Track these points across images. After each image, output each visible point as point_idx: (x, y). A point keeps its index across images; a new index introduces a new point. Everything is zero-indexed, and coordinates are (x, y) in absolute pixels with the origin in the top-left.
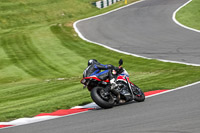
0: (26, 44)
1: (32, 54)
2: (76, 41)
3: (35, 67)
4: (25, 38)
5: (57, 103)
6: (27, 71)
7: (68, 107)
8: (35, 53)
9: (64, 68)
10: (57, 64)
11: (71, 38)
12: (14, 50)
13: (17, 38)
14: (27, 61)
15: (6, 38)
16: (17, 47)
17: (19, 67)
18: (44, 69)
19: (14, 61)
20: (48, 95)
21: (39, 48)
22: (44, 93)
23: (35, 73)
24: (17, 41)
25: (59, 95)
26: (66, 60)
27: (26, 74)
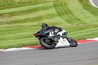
0: (65, 7)
1: (68, 12)
3: (69, 19)
4: (65, 4)
5: (79, 37)
6: (65, 20)
7: (85, 39)
9: (84, 20)
10: (80, 17)
11: (88, 5)
12: (60, 10)
13: (61, 3)
14: (66, 15)
15: (56, 3)
16: (61, 8)
17: (62, 18)
18: (73, 19)
19: (59, 15)
20: (75, 32)
21: (72, 9)
22: (73, 31)
23: (69, 21)
24: (61, 5)
25: (80, 33)
26: (85, 16)
27: (65, 22)
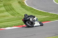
0: (11, 6)
1: (12, 9)
2: (25, 6)
3: (13, 13)
4: (10, 4)
5: (19, 23)
6: (10, 14)
7: (22, 25)
8: (13, 9)
10: (19, 12)
11: (24, 5)
12: (7, 8)
13: (8, 4)
14: (11, 11)
15: (5, 4)
16: (8, 7)
17: (8, 13)
19: (7, 11)
21: (14, 7)
22: (15, 20)
24: (8, 5)
25: (20, 21)
26: (22, 11)
